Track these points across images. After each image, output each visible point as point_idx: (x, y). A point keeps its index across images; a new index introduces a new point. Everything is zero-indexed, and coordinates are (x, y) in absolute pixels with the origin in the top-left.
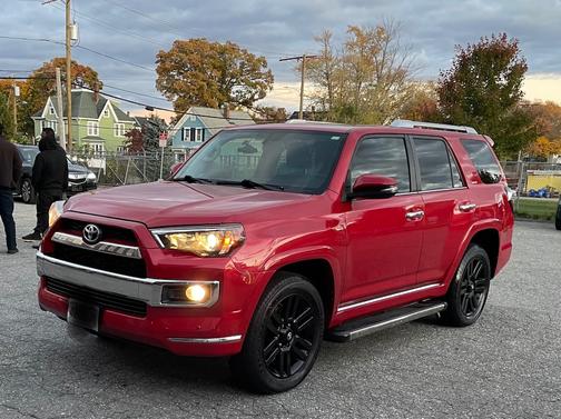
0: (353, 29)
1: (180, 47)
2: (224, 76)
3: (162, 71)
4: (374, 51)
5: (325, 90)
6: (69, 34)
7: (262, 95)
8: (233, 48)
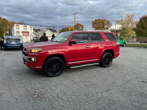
0: (127, 15)
1: (96, 20)
2: (103, 24)
3: (93, 24)
4: (131, 19)
5: (121, 26)
6: (75, 20)
7: (110, 27)
8: (105, 20)
